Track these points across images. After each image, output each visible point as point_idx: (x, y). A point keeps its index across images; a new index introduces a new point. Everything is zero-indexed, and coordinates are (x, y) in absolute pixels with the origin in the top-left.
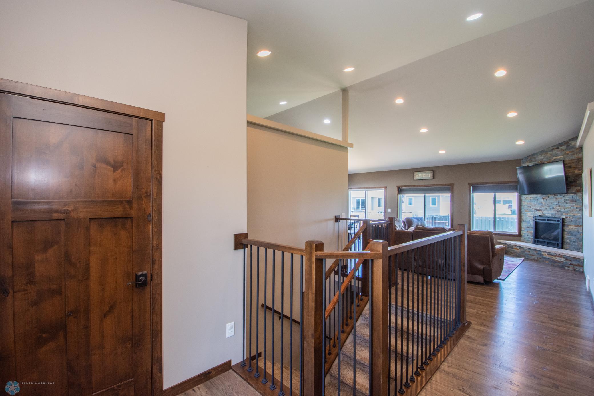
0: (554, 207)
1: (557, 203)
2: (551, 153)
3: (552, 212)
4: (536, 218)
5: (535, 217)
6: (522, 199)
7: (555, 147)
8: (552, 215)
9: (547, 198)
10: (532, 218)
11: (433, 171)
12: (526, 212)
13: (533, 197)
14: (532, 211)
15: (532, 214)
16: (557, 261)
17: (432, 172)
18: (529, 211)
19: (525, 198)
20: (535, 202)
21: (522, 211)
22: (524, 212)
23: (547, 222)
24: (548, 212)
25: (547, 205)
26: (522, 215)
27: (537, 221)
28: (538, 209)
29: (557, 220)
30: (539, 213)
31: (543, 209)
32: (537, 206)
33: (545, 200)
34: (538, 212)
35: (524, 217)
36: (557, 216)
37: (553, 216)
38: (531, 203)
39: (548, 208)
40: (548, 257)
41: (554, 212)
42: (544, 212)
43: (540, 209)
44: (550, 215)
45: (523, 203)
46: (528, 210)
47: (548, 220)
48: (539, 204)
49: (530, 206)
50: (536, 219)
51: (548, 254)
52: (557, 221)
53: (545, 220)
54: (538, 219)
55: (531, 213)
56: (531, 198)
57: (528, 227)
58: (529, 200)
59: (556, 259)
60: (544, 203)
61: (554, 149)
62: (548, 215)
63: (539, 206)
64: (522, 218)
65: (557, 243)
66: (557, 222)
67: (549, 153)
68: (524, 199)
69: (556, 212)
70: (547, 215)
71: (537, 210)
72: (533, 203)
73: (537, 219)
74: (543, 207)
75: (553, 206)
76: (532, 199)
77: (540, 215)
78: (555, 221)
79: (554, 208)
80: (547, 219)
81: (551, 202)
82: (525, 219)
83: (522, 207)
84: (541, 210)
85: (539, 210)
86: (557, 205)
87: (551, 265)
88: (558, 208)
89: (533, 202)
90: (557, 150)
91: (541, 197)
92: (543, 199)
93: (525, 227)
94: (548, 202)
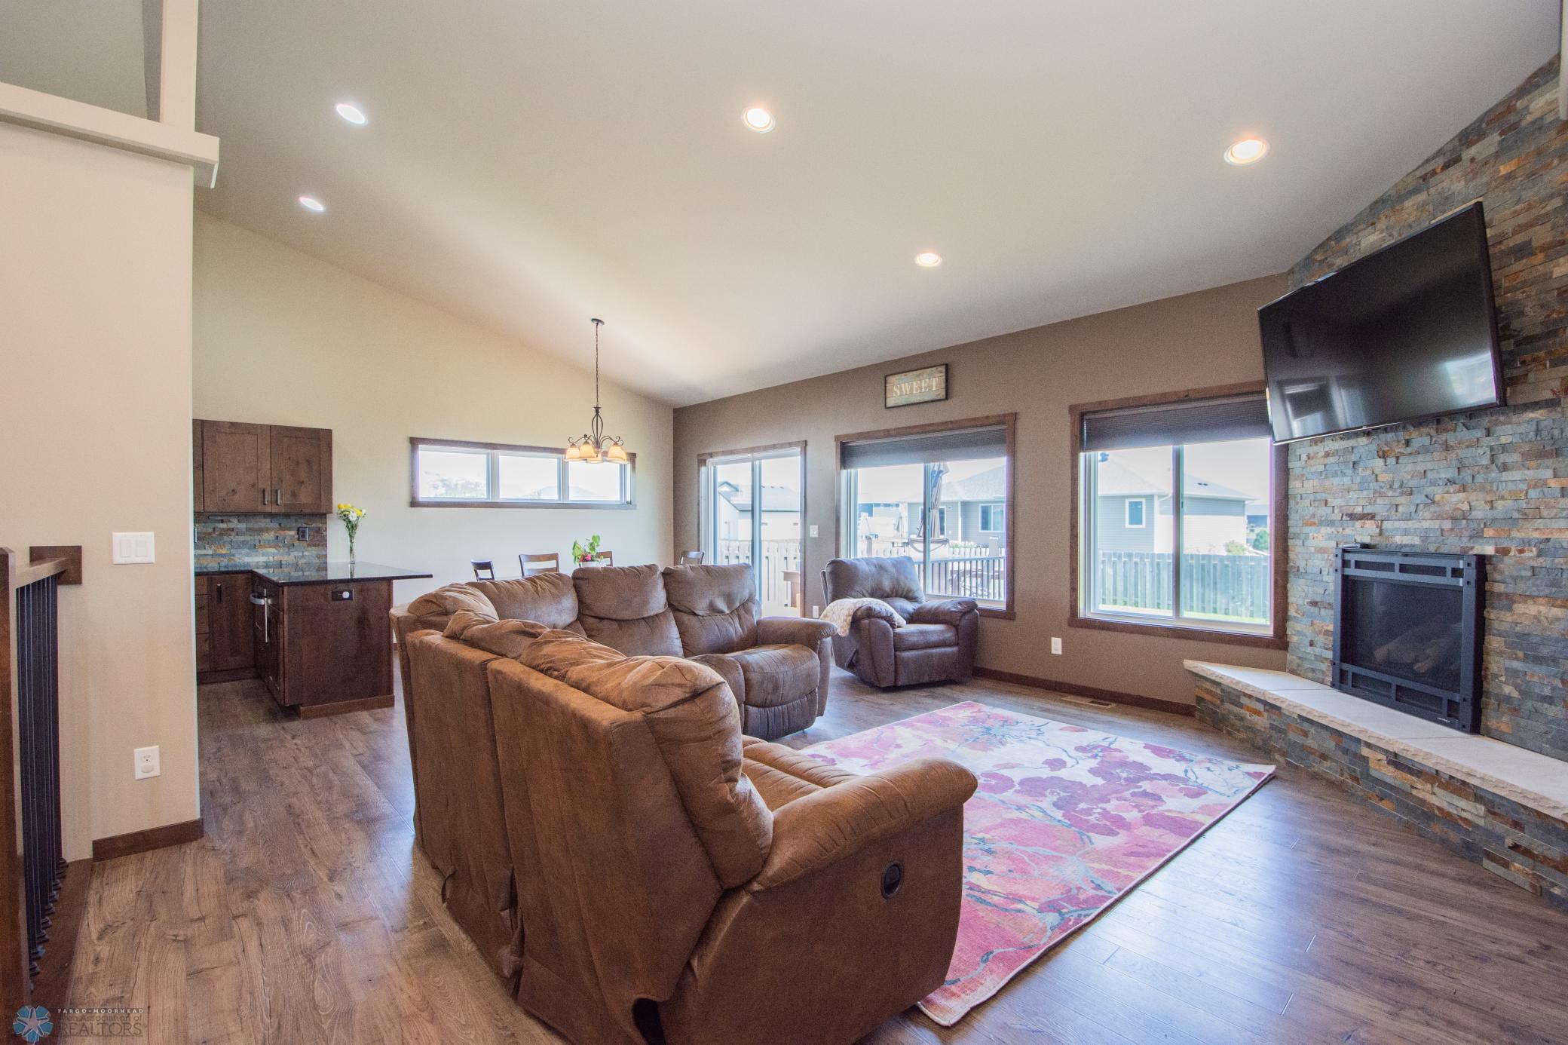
0: (1437, 498)
1: (1451, 473)
2: (1422, 197)
3: (1426, 524)
4: (1348, 556)
5: (1345, 551)
6: (1290, 465)
7: (1441, 161)
8: (1425, 539)
9: (1400, 449)
10: (1332, 557)
12: (1306, 529)
13: (1336, 453)
14: (1331, 523)
15: (1329, 537)
16: (1440, 809)
18: (1320, 524)
19: (1304, 457)
20: (1343, 474)
21: (1290, 523)
22: (1298, 530)
23: (1396, 576)
24: (1402, 524)
25: (1401, 486)
26: (1290, 542)
27: (1352, 571)
28: (1359, 510)
29: (1448, 565)
30: (1365, 532)
31: (1380, 508)
32: (1353, 495)
33: (1391, 461)
34: (1358, 524)
35: (1298, 554)
36: (1453, 544)
37: (1432, 548)
38: (1327, 483)
39: (1405, 504)
40: (1389, 774)
41: (1436, 524)
42: (1387, 525)
43: (1369, 510)
44: (1417, 541)
45: (1295, 485)
46: (1314, 515)
47: (1403, 568)
48: (1362, 486)
49: (1323, 496)
50: (1345, 564)
51: (1390, 762)
52: (1449, 572)
53: (1388, 567)
54: (1358, 565)
55: (1329, 530)
56: (1327, 455)
57: (1314, 604)
58: (1321, 468)
59: (1434, 800)
60: (1384, 478)
61: (1434, 173)
62: (1406, 540)
63: (1365, 494)
64: (1292, 555)
65: (1446, 695)
66: (1448, 580)
67: (1407, 204)
68: (1298, 464)
69: (1447, 525)
70: (1398, 540)
71: (1352, 517)
72: (1336, 481)
73: (1353, 564)
74: (1379, 501)
75: (1430, 490)
76: (1331, 460)
77: (1367, 540)
78: (1440, 571)
79: (1434, 502)
80: (1398, 561)
81: (1421, 468)
82: (1301, 564)
83: (1292, 503)
84: (1372, 517)
85: (1364, 517)
86: (1450, 482)
87: (1408, 827)
88: (1455, 500)
89: (1335, 475)
90: (1455, 172)
91: (1374, 447)
92: (1383, 456)
93: (1300, 602)
94: (1408, 468)
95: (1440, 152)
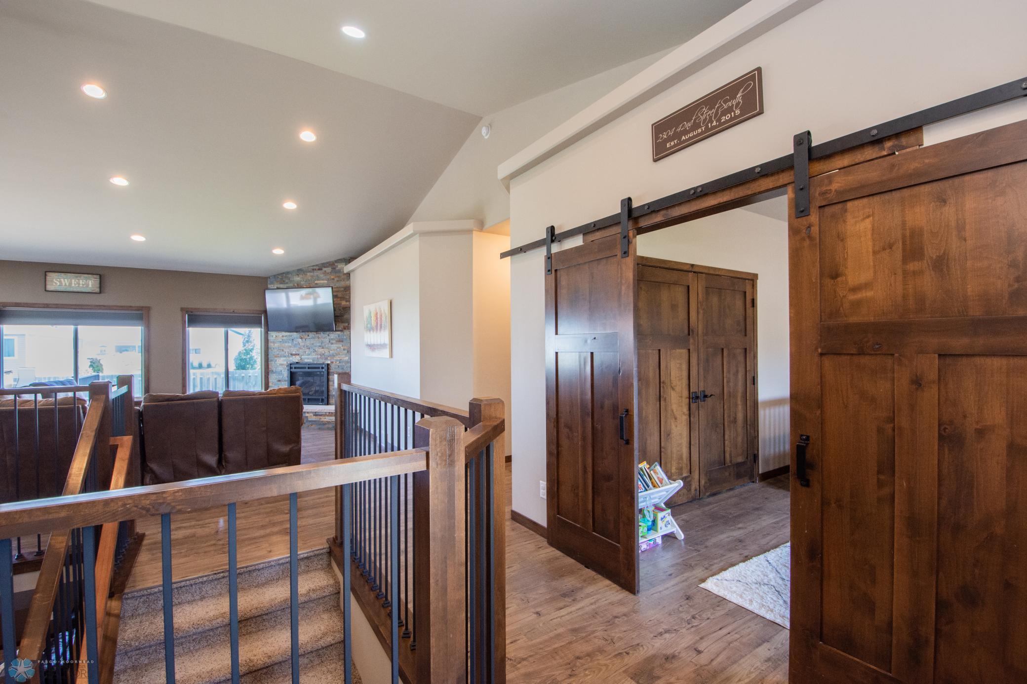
0: (316, 350)
1: (320, 344)
2: (312, 274)
3: (314, 357)
4: (292, 366)
5: (291, 364)
6: (269, 338)
7: (317, 268)
8: (313, 360)
9: (306, 337)
10: (286, 366)
11: (100, 276)
12: (276, 358)
13: (286, 336)
14: (285, 357)
15: (284, 361)
16: (327, 421)
17: (98, 277)
18: (281, 357)
19: (274, 336)
20: (289, 343)
21: (269, 357)
22: (272, 359)
23: (307, 370)
24: (307, 357)
25: (307, 346)
26: (269, 363)
27: (293, 370)
28: (294, 353)
29: (321, 366)
30: (296, 359)
31: (301, 352)
32: (292, 349)
33: (304, 340)
34: (294, 357)
35: (272, 366)
36: (321, 361)
37: (315, 362)
38: (283, 344)
39: (308, 351)
40: (314, 418)
41: (316, 356)
42: (302, 357)
43: (297, 353)
44: (311, 361)
45: (271, 345)
46: (278, 354)
47: (309, 368)
48: (295, 346)
49: (282, 348)
50: (291, 368)
51: (314, 415)
52: (321, 368)
53: (305, 368)
54: (295, 368)
55: (284, 358)
56: (283, 336)
57: (279, 381)
58: (281, 340)
59: (326, 420)
60: (302, 344)
61: (315, 270)
62: (308, 361)
63: (296, 348)
64: (270, 367)
65: (320, 398)
66: (321, 370)
67: (308, 274)
68: (272, 338)
69: (319, 356)
70: (306, 361)
71: (292, 355)
72: (286, 344)
73: (293, 368)
74: (301, 350)
75: (314, 348)
76: (285, 338)
77: (297, 361)
78: (319, 368)
79: (316, 351)
80: (307, 366)
81: (312, 342)
82: (274, 369)
83: (270, 350)
84: (298, 355)
85: (296, 355)
86: (320, 346)
87: (319, 429)
88: (321, 350)
89: (286, 342)
90: (320, 271)
91: (299, 336)
92: (302, 338)
93: (274, 381)
94: (308, 342)
95: (317, 265)
